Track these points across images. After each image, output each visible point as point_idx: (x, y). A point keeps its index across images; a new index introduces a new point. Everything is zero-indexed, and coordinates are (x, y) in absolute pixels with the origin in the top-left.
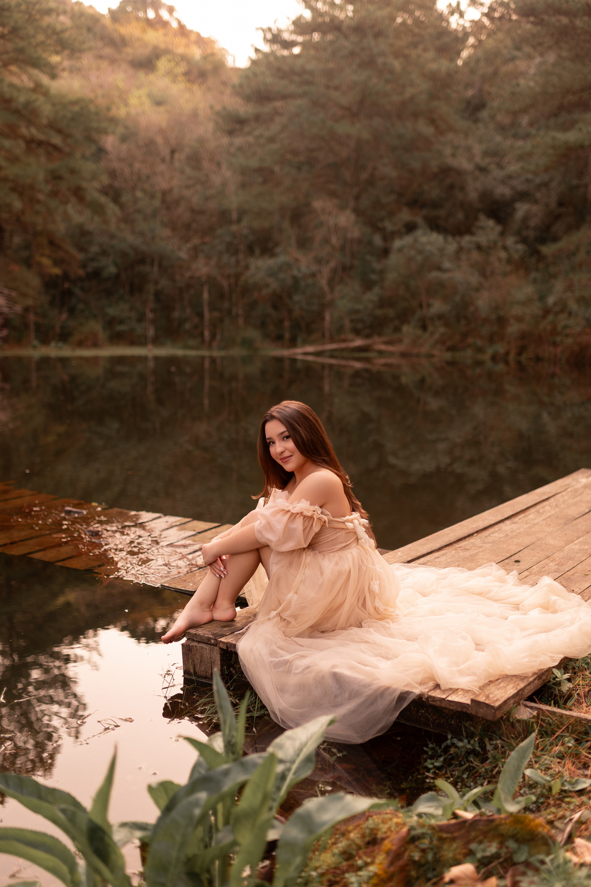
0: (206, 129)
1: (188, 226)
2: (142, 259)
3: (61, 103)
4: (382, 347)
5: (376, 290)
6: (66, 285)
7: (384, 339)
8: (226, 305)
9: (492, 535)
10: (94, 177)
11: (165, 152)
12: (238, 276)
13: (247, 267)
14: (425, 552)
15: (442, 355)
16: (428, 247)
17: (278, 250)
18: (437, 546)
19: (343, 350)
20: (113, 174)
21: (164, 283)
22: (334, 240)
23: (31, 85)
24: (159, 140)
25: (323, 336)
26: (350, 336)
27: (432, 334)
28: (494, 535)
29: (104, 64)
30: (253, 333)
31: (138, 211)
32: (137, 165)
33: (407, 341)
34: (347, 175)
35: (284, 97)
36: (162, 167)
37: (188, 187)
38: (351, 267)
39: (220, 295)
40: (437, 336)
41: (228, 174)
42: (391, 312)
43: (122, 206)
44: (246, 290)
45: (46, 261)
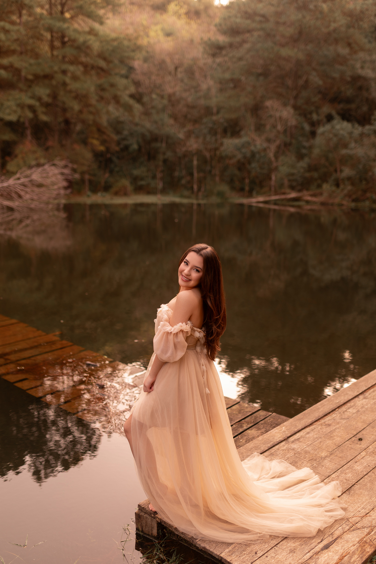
0: (197, 53)
1: (185, 117)
2: (155, 138)
3: (105, 41)
4: (309, 198)
5: (306, 160)
6: (109, 156)
7: (311, 193)
8: (208, 168)
9: (348, 411)
10: (126, 88)
11: (171, 68)
12: (216, 149)
13: (222, 144)
14: (300, 427)
15: (349, 204)
16: (341, 132)
17: (243, 133)
18: (310, 421)
19: (283, 200)
20: (137, 84)
21: (169, 154)
22: (279, 127)
23: (87, 29)
24: (168, 60)
25: (270, 189)
26: (288, 190)
27: (343, 190)
28: (350, 410)
29: (135, 8)
30: (224, 188)
31: (153, 107)
32: (153, 77)
33: (325, 195)
34: (289, 82)
35: (249, 31)
36: (168, 78)
37: (185, 91)
38: (290, 144)
39: (204, 161)
40: (345, 192)
41: (211, 83)
42: (315, 175)
43: (143, 104)
44: (221, 158)
45: (95, 142)
